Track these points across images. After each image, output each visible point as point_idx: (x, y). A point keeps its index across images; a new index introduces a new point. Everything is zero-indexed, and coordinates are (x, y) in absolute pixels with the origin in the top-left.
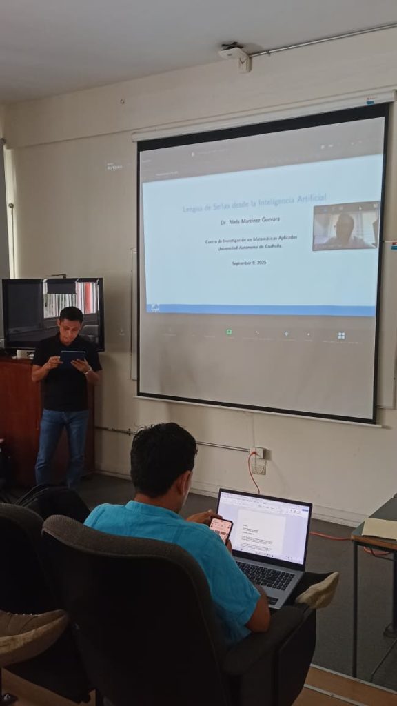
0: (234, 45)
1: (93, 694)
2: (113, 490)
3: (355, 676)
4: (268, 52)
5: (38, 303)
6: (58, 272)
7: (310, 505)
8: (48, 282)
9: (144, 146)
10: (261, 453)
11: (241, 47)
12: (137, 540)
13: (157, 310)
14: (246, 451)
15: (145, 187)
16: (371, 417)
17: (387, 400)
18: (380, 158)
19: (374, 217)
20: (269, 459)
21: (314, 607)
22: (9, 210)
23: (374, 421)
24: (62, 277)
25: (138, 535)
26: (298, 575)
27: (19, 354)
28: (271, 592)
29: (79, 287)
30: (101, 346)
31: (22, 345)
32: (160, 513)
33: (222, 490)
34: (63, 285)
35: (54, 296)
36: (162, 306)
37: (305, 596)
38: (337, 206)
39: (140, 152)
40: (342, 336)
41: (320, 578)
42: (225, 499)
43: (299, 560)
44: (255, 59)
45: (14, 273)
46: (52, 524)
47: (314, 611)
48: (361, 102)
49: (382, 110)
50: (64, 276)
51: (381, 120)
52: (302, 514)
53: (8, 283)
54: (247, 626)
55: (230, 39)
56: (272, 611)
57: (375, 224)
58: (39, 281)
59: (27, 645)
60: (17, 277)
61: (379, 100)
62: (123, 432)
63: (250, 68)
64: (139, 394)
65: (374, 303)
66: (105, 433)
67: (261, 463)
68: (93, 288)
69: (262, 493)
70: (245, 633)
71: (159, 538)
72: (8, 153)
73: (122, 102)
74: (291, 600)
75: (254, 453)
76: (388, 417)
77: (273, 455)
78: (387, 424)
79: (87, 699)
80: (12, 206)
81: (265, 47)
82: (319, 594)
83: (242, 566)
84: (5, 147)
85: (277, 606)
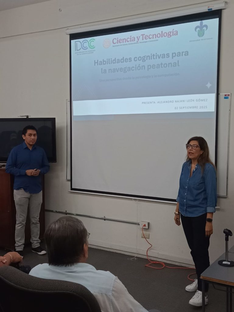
24: (26, 117)
39: (72, 41)
50: (27, 117)
51: (216, 20)
64: (72, 189)
66: (51, 213)
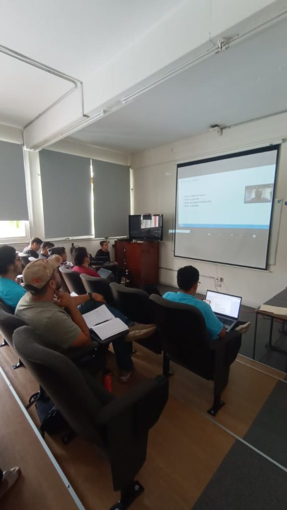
0: (216, 126)
1: (163, 352)
2: (170, 288)
3: (254, 359)
4: (229, 127)
5: (139, 223)
6: (147, 212)
7: (241, 298)
8: (144, 216)
9: (180, 166)
10: (220, 279)
11: (218, 126)
12: (182, 304)
13: (182, 226)
14: (214, 278)
15: (179, 181)
16: (265, 268)
17: (271, 262)
18: (274, 166)
19: (271, 190)
20: (223, 281)
21: (242, 332)
22: (131, 191)
23: (266, 269)
25: (182, 302)
26: (235, 322)
27: (134, 241)
28: (227, 326)
29: (153, 218)
30: (161, 239)
31: (135, 238)
32: (189, 297)
33: (208, 290)
34: (148, 217)
35: (144, 220)
36: (184, 225)
37: (238, 329)
38: (255, 186)
39: (178, 168)
40: (254, 236)
41: (244, 323)
42: (209, 294)
43: (236, 316)
44: (224, 131)
45: (132, 213)
46: (153, 297)
47: (241, 334)
48: (268, 145)
49: (276, 147)
50: (149, 214)
51: (275, 152)
52: (238, 300)
53: (130, 217)
54: (219, 335)
55: (214, 123)
56: (226, 332)
57: (271, 193)
58: (141, 215)
59: (145, 334)
60: (133, 214)
61: (275, 143)
62: (169, 269)
63: (221, 134)
64: (175, 256)
65: (268, 224)
66: (162, 269)
67: (219, 283)
68: (157, 217)
69: (219, 291)
70: (218, 337)
71: (190, 304)
72: (131, 171)
73: (172, 150)
74: (233, 329)
75: (217, 279)
76: (272, 268)
77: (224, 280)
78: (271, 270)
79: (161, 353)
80: (132, 189)
81: (228, 125)
82: (243, 328)
83: (218, 318)
84: (130, 169)
85: (228, 331)
